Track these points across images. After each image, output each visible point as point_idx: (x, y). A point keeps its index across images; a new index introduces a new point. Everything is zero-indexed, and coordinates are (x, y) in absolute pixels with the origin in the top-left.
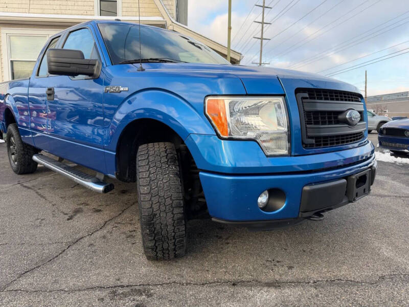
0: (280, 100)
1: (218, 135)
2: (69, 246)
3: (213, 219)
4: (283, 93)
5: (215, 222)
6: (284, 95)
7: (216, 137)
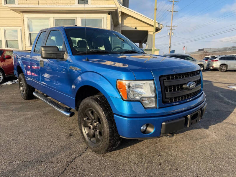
0: (152, 82)
1: (122, 98)
2: (68, 165)
3: (120, 136)
4: (153, 79)
5: (121, 137)
6: (154, 80)
7: (121, 99)
